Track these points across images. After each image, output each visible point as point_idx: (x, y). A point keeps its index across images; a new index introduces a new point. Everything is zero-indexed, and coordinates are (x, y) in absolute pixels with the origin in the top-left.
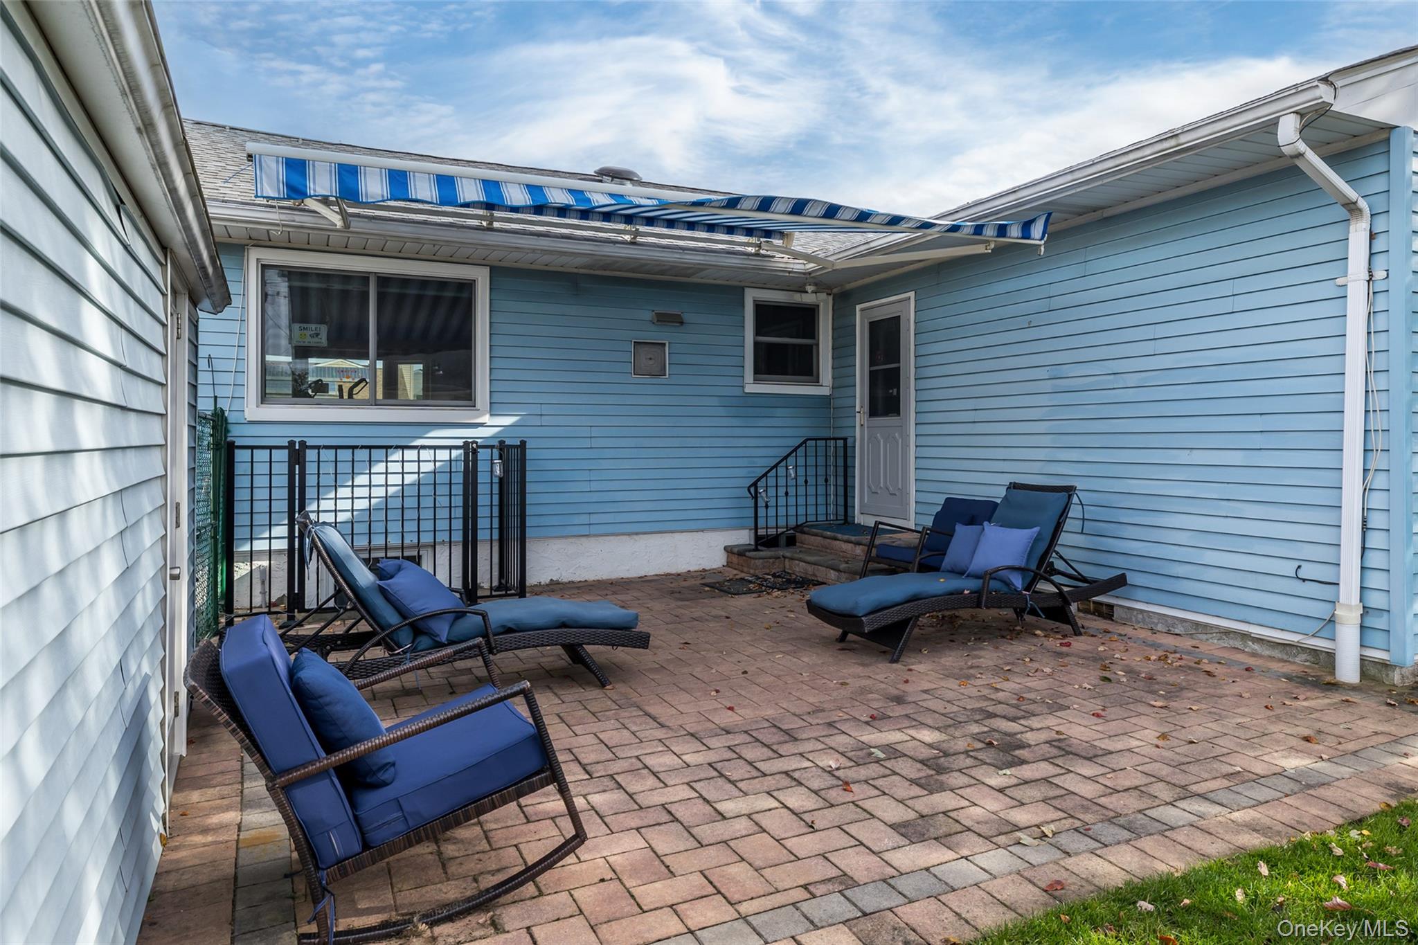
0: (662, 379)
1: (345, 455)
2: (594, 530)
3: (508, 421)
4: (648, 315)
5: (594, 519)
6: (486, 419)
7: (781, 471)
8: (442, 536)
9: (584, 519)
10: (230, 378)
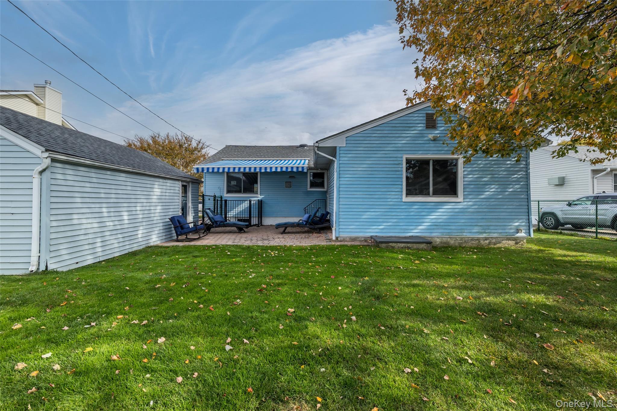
0: (290, 188)
1: (239, 202)
2: (278, 216)
3: (263, 196)
4: (288, 177)
5: (278, 214)
6: (259, 196)
7: (311, 206)
8: (255, 216)
9: (276, 214)
10: (222, 190)
